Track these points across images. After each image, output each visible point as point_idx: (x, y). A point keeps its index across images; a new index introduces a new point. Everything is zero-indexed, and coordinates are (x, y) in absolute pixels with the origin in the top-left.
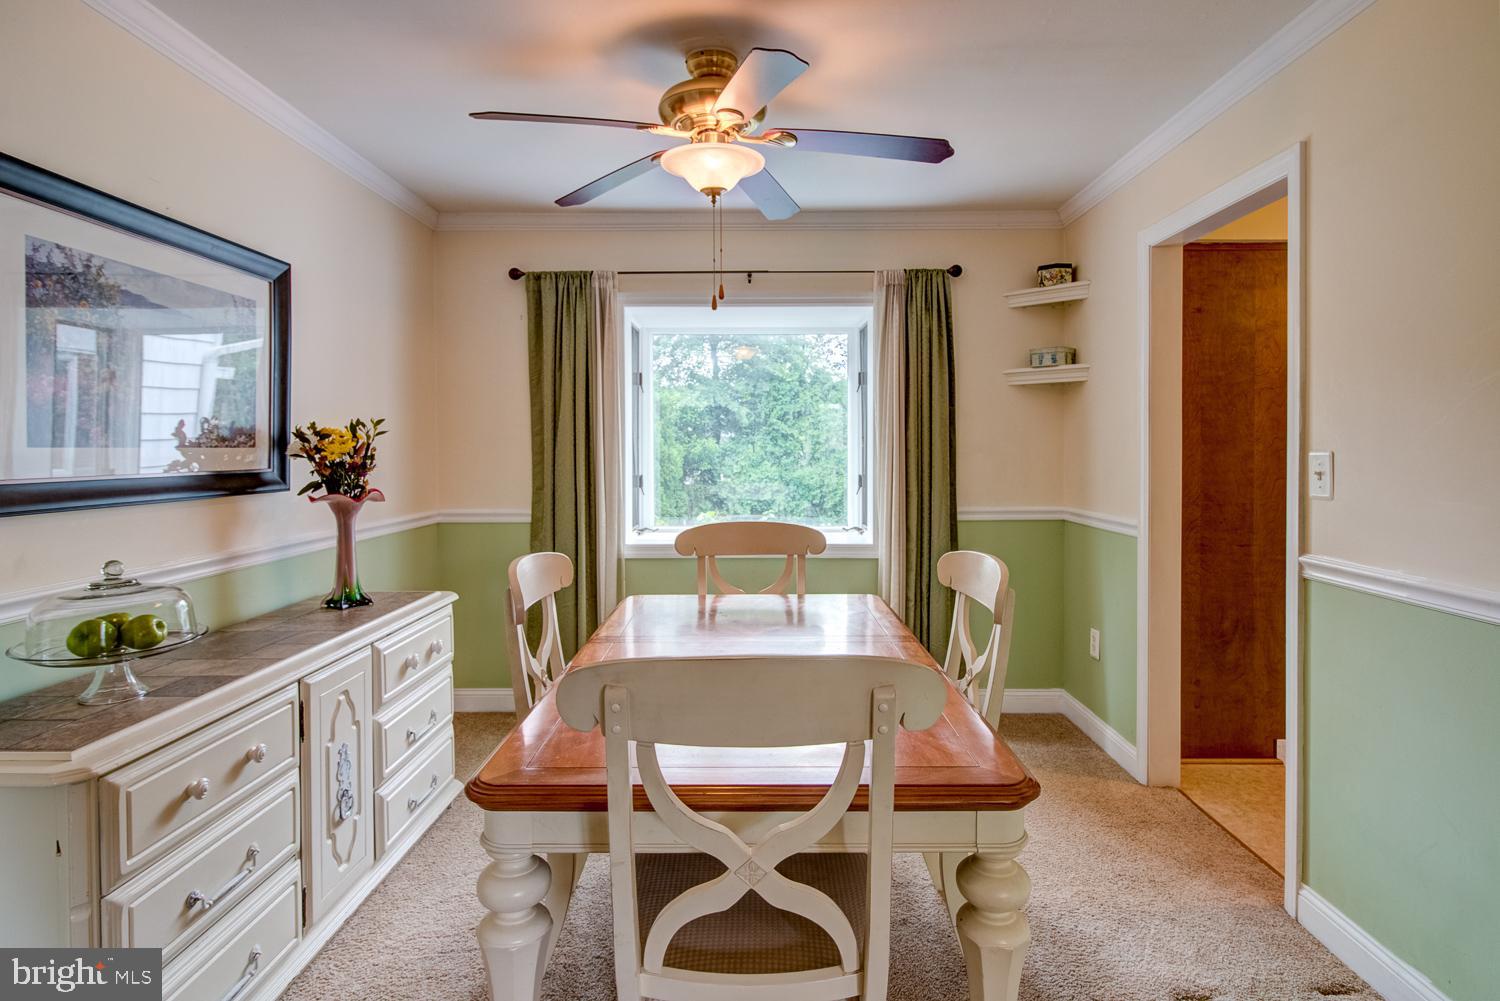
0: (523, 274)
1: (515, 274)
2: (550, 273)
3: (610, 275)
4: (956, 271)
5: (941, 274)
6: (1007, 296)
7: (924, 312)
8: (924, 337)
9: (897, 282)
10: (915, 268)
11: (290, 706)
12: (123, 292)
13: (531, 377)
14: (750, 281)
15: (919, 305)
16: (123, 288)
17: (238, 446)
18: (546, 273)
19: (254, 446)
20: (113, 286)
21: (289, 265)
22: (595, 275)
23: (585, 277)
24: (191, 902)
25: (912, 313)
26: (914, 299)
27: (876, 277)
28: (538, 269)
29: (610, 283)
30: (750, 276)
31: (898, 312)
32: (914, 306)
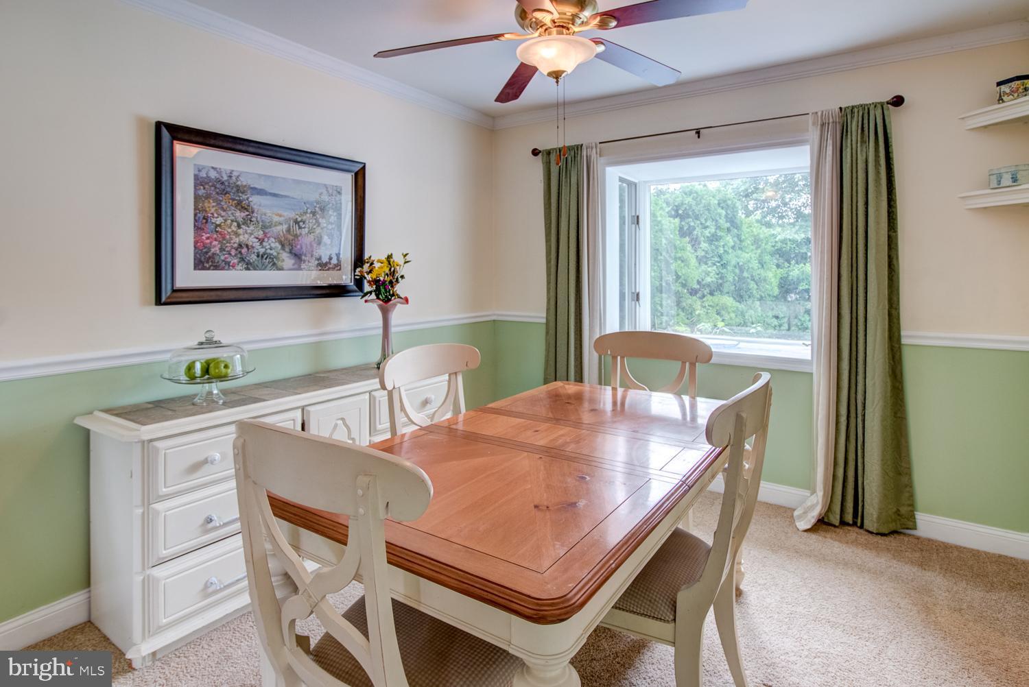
0: (540, 152)
1: (535, 152)
2: (555, 149)
3: (594, 144)
4: (898, 101)
5: (879, 106)
6: (963, 118)
7: (859, 144)
8: (859, 168)
9: (831, 120)
10: (850, 105)
11: (292, 422)
12: (252, 188)
13: (545, 222)
14: (699, 137)
15: (854, 139)
16: (252, 186)
17: (328, 270)
18: (553, 149)
19: (340, 269)
20: (246, 186)
21: (365, 164)
22: (584, 147)
23: (579, 148)
24: (210, 520)
25: (847, 146)
26: (849, 133)
27: (810, 118)
28: (549, 147)
29: (594, 150)
30: (698, 133)
31: (831, 148)
32: (849, 141)
